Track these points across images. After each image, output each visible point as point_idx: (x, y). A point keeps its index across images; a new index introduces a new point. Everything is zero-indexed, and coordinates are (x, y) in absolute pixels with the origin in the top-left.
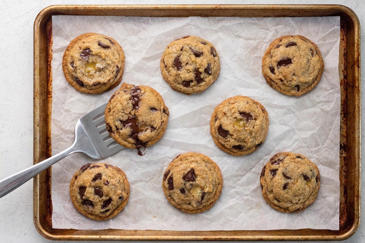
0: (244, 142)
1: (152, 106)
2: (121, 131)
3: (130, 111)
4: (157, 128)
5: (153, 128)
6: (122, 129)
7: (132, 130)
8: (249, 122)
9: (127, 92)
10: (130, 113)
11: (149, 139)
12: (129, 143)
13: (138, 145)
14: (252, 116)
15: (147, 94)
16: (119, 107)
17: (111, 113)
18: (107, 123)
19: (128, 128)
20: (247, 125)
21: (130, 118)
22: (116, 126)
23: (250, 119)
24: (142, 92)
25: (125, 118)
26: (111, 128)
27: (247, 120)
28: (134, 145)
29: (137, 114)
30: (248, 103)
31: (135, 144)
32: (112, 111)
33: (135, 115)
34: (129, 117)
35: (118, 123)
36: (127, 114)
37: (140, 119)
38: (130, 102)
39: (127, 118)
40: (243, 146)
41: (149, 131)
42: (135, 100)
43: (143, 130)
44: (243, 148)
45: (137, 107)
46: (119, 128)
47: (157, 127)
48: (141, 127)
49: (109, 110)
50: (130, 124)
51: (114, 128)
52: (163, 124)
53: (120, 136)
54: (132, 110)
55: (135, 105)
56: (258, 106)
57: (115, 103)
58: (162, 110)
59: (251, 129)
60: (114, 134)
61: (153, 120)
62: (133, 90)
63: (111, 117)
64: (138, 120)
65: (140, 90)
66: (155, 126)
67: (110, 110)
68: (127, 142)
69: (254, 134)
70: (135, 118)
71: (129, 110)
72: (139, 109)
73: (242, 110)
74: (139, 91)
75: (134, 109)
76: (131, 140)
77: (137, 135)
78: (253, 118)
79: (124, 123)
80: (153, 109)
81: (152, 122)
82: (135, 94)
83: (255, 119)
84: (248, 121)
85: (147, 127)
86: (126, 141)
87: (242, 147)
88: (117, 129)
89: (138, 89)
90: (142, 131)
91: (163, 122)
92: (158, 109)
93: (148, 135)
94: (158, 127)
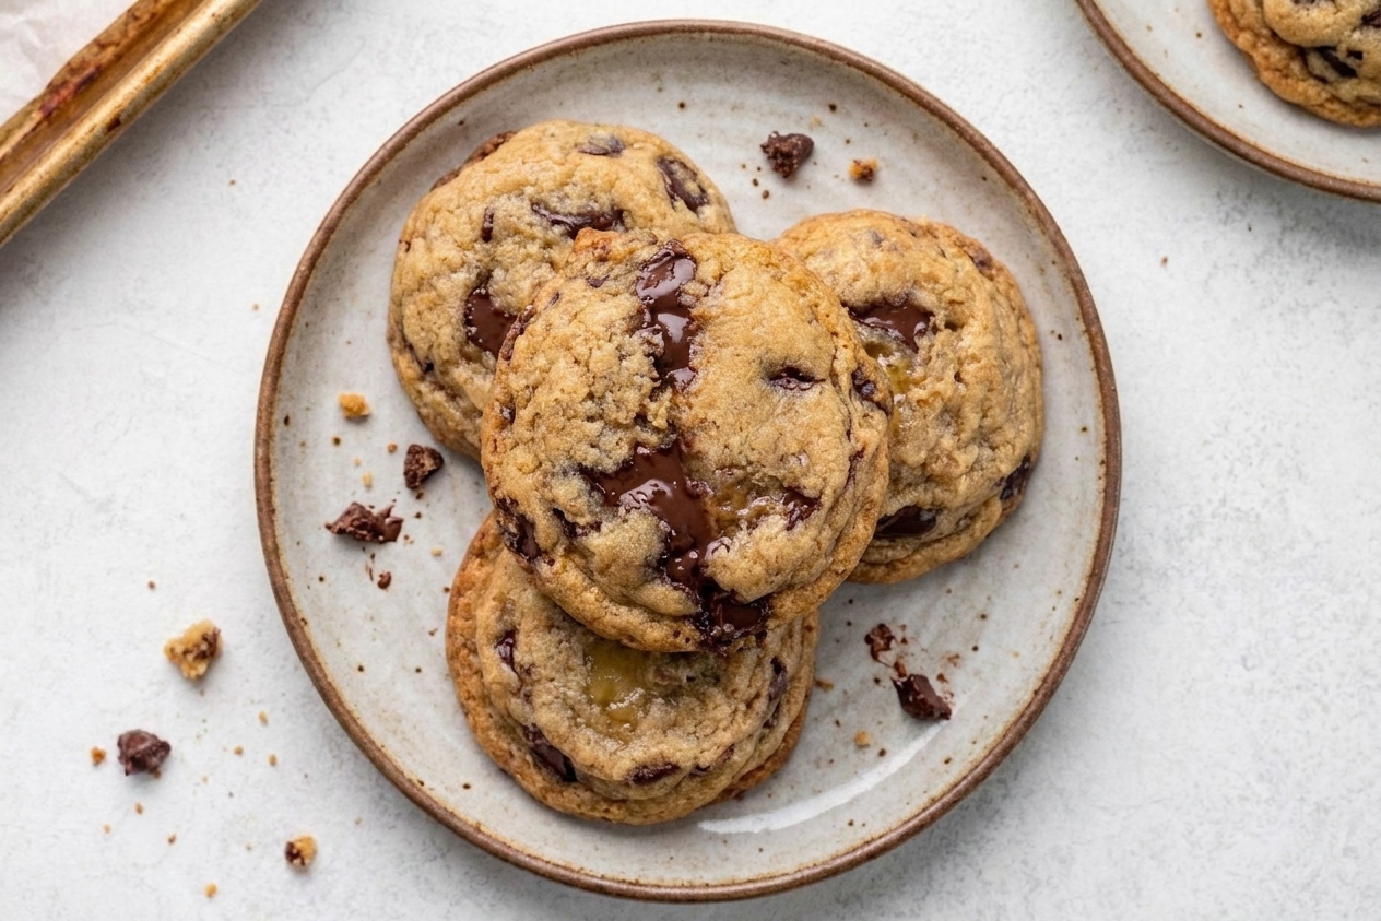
0: (929, 479)
1: (778, 354)
2: (595, 541)
3: (642, 406)
4: (827, 501)
5: (801, 502)
6: (597, 527)
7: (663, 524)
8: (922, 352)
9: (610, 285)
10: (641, 418)
11: (779, 579)
12: (654, 614)
13: (714, 622)
14: (926, 315)
15: (739, 279)
16: (568, 381)
17: (520, 429)
18: (499, 494)
19: (634, 515)
20: (919, 372)
21: (642, 451)
22: (558, 514)
23: (922, 333)
24: (708, 270)
25: (614, 451)
26: (526, 525)
27: (909, 343)
28: (688, 629)
29: (686, 417)
30: (879, 241)
31: (695, 619)
32: (524, 414)
33: (673, 426)
34: (636, 444)
35: (570, 491)
36: (618, 425)
37: (710, 447)
38: (635, 342)
39: (623, 452)
40: (930, 510)
41: (774, 524)
42: (664, 331)
43: (735, 522)
44: (933, 520)
45: (681, 375)
46: (581, 521)
47: (821, 493)
48: (720, 502)
49: (506, 413)
50: (648, 488)
51: (545, 529)
52: (863, 464)
53: (588, 573)
54: (653, 395)
55: (669, 362)
56: (943, 242)
57: (541, 361)
58: (845, 380)
59: (946, 386)
60: (551, 563)
61: (794, 448)
62: (646, 264)
63: (522, 456)
64: (698, 456)
65: (694, 260)
66: (810, 484)
67: (513, 414)
68: (636, 612)
69: (972, 419)
70: (676, 442)
71: (632, 398)
72: (693, 388)
73: (860, 291)
74: (682, 269)
75: (661, 389)
76: (664, 594)
77: (702, 554)
78: (939, 319)
79: (607, 485)
80: (788, 374)
81: (793, 460)
82: (665, 287)
83: (953, 326)
84: (916, 349)
85: (760, 502)
86: (630, 603)
87: (926, 516)
88: (570, 530)
89: (680, 256)
90: (729, 526)
91: (859, 454)
92: (820, 373)
93: (770, 551)
94: (828, 491)
